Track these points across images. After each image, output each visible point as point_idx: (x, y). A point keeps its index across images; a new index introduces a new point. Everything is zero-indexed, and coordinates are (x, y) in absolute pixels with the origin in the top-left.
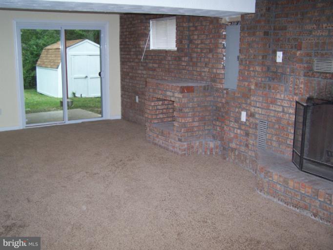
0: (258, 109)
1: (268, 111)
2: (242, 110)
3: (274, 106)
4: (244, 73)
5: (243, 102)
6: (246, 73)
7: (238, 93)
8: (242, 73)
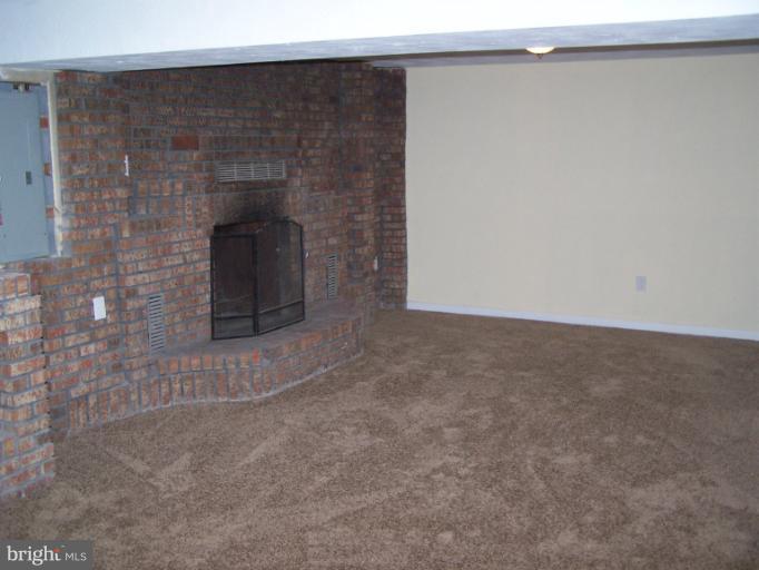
0: (143, 275)
1: (162, 271)
2: (93, 296)
3: (170, 258)
4: (91, 209)
5: (95, 275)
6: (95, 208)
7: (80, 261)
8: (84, 209)
